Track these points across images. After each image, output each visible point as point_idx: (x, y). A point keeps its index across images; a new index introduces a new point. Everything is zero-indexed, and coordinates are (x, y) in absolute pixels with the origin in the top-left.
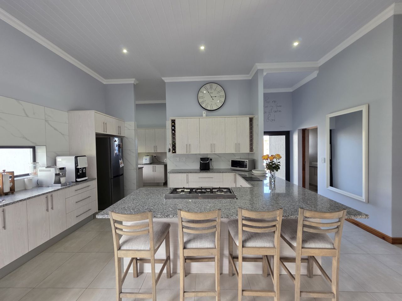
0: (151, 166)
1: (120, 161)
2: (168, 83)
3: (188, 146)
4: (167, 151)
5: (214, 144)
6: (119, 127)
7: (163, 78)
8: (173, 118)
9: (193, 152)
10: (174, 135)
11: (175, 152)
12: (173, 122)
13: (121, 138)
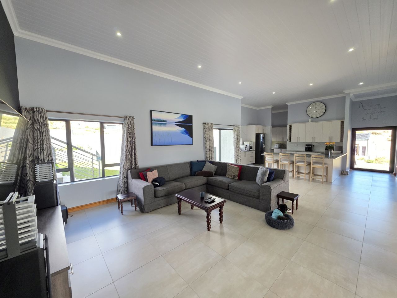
0: (279, 149)
1: (264, 145)
2: (289, 105)
3: (298, 138)
4: (287, 141)
5: (314, 137)
6: (264, 130)
7: (286, 103)
8: (291, 124)
9: (301, 141)
10: (290, 132)
11: (291, 141)
12: (291, 126)
13: (264, 134)
